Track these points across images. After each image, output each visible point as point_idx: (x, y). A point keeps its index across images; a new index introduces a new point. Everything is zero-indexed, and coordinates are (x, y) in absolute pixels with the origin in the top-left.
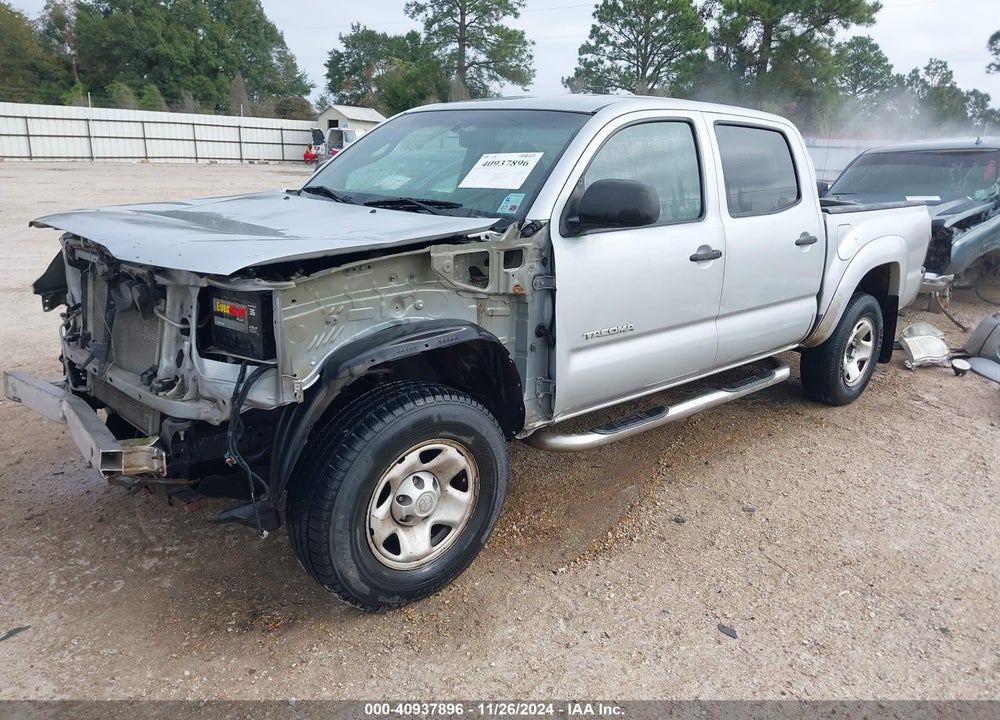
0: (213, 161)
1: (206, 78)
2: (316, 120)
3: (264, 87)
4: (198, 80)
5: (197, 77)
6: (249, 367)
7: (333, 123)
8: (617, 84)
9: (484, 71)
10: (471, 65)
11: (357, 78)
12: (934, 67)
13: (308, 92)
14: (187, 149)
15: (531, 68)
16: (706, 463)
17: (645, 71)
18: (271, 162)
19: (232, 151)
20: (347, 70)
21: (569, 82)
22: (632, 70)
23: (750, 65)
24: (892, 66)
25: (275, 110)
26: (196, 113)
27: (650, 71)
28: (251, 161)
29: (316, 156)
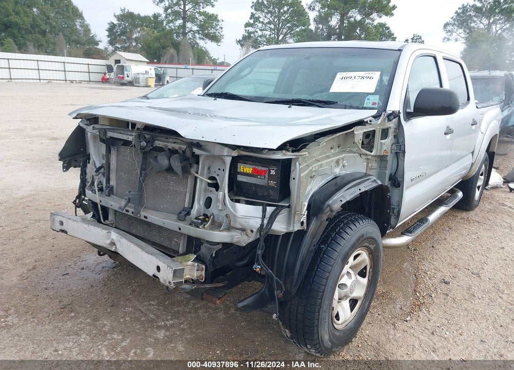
0: (50, 81)
1: (40, 36)
2: (108, 59)
3: (73, 41)
4: (35, 37)
5: (34, 35)
6: (268, 208)
7: (118, 62)
8: (265, 43)
9: (197, 35)
10: (189, 32)
11: (124, 38)
12: (415, 38)
13: (97, 44)
14: (35, 74)
15: (222, 34)
16: (433, 247)
17: (278, 36)
18: (83, 82)
19: (61, 76)
20: (119, 33)
21: (239, 42)
22: (272, 36)
23: (334, 35)
24: (396, 38)
25: (83, 54)
26: (36, 54)
27: (281, 38)
28: (72, 82)
29: (108, 79)
